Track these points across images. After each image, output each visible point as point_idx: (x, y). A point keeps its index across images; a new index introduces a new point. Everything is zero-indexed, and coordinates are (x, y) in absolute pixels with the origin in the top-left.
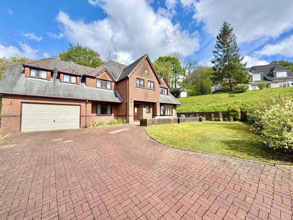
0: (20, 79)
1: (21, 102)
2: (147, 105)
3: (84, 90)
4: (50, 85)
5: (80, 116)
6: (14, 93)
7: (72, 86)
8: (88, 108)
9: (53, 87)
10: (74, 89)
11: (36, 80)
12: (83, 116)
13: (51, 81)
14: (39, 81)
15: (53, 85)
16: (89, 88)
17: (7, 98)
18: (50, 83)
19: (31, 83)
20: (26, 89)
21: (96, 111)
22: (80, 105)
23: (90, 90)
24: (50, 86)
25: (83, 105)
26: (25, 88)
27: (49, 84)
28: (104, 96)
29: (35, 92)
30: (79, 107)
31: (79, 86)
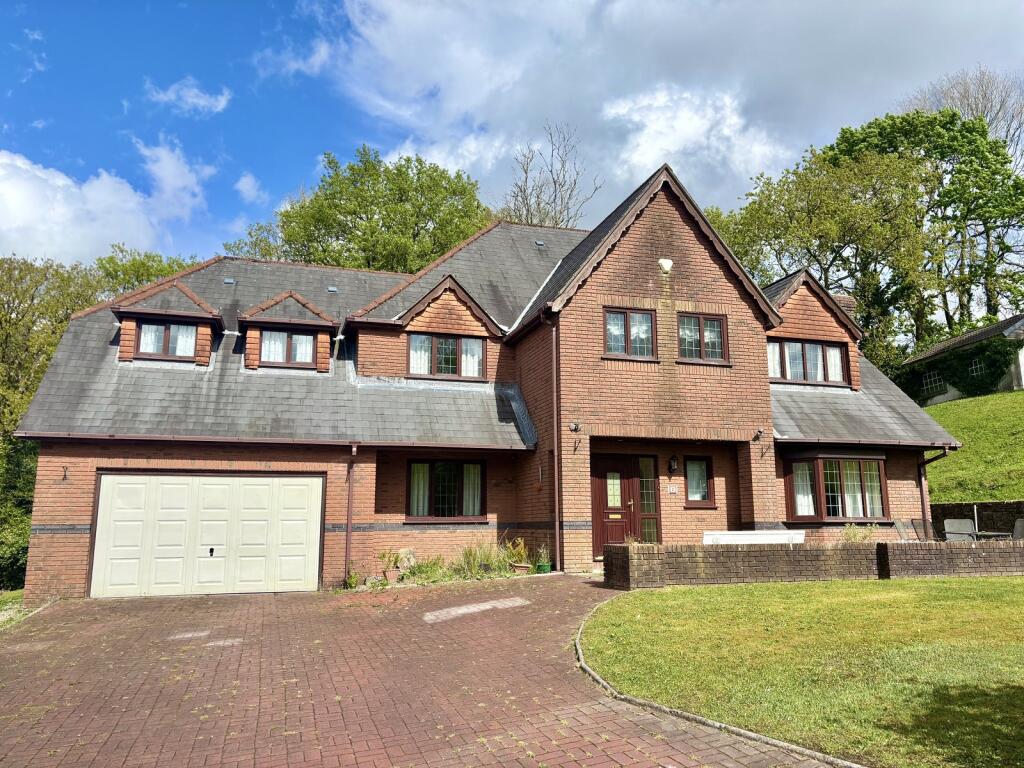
0: (102, 372)
1: (98, 469)
2: (688, 459)
3: (345, 397)
4: (205, 385)
5: (323, 530)
6: (77, 434)
7: (294, 382)
8: (357, 489)
9: (214, 393)
10: (299, 393)
11: (158, 371)
12: (336, 527)
13: (210, 368)
14: (166, 372)
15: (216, 385)
16: (372, 383)
17: (53, 455)
18: (206, 377)
19: (138, 385)
20: (118, 412)
21: (403, 499)
22: (323, 474)
23: (377, 392)
24: (204, 391)
25: (337, 469)
26: (115, 408)
27: (202, 379)
28: (442, 421)
29: (146, 422)
30: (318, 482)
31: (327, 379)
